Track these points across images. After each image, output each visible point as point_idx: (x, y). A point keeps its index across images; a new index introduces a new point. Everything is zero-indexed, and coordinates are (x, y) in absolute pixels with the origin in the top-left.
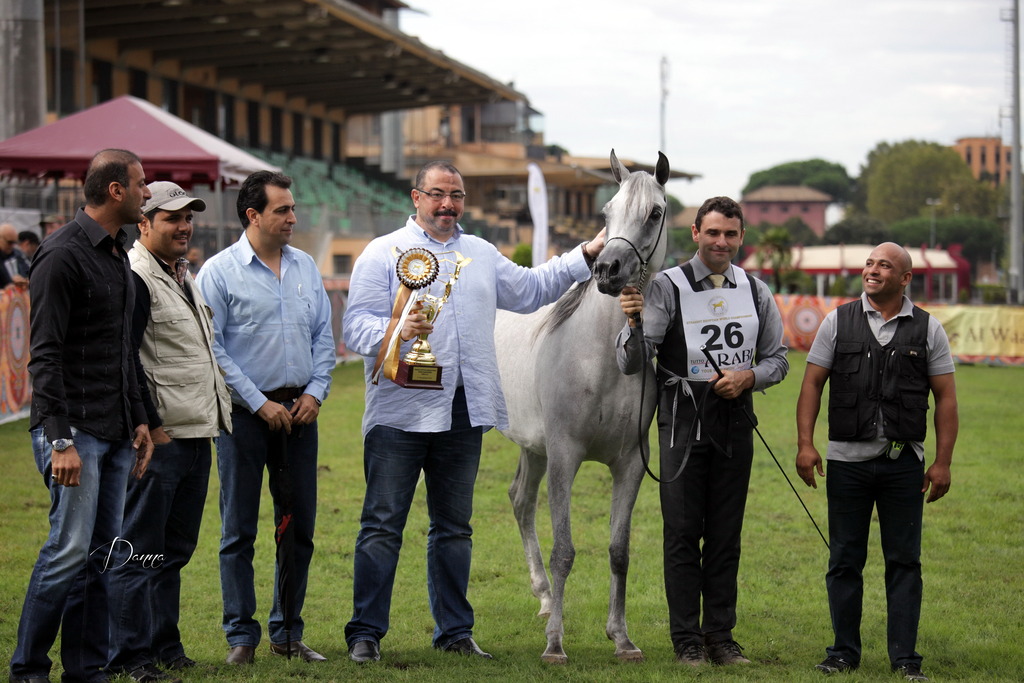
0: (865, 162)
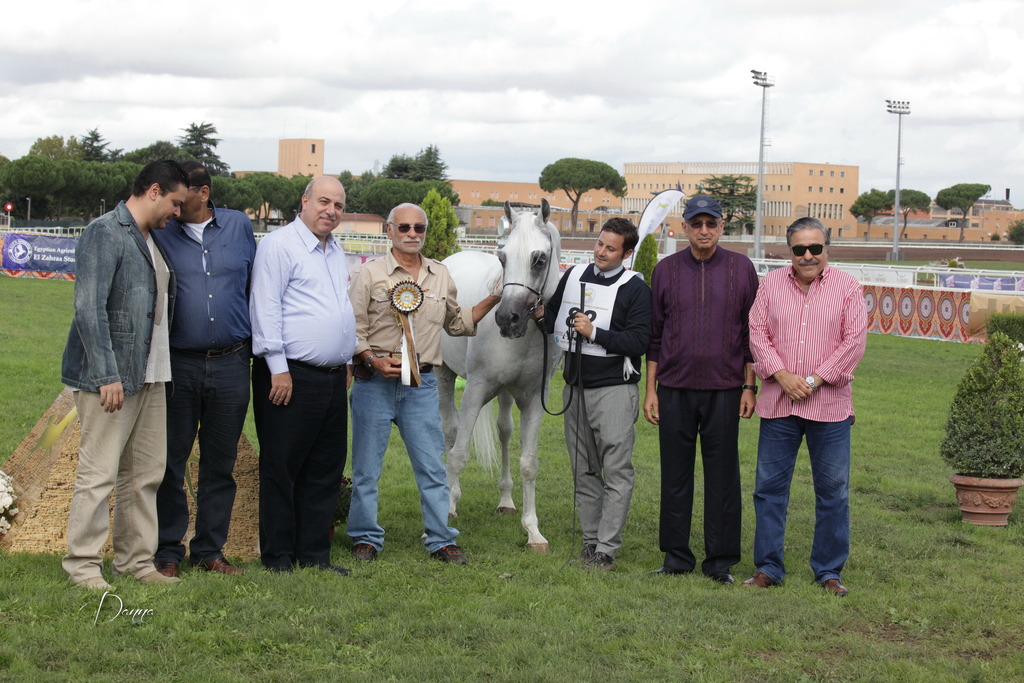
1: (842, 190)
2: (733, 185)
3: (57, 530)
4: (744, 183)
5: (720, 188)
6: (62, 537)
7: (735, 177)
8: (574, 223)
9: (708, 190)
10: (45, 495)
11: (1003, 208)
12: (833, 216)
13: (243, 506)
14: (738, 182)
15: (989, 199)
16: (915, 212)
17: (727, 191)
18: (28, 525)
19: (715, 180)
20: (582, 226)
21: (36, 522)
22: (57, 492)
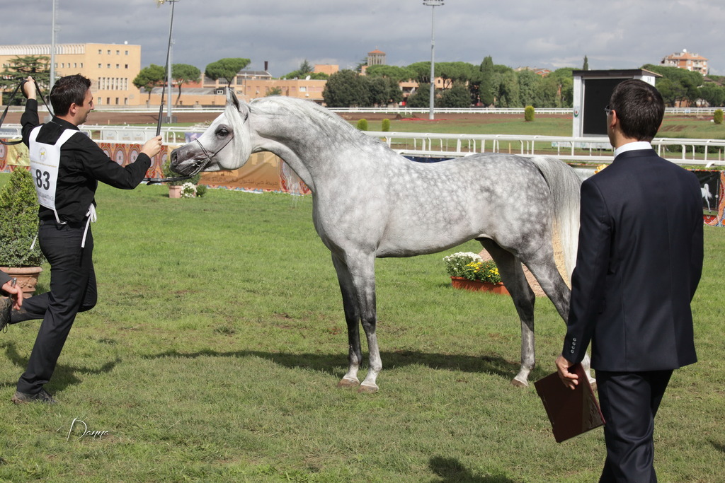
1: (126, 66)
2: (34, 64)
4: (44, 62)
5: (23, 67)
7: (36, 57)
9: (14, 68)
11: (262, 77)
12: (119, 88)
14: (38, 61)
15: (249, 70)
16: (187, 83)
17: (29, 69)
19: (19, 60)
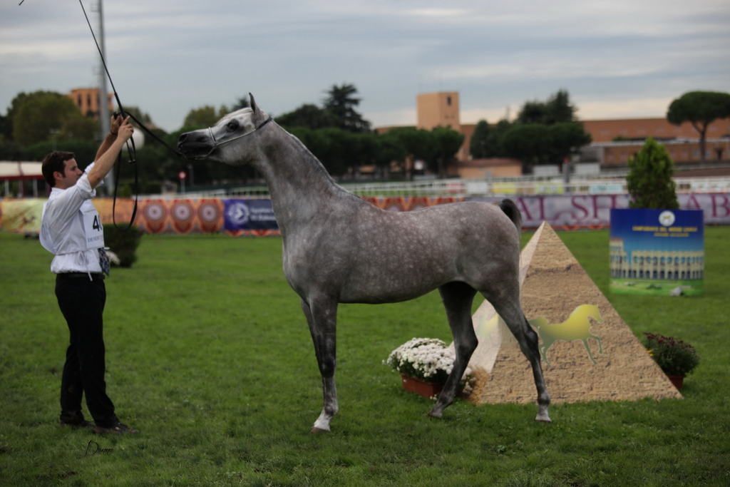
0: (10, 106)
3: (508, 388)
6: (511, 392)
8: (703, 153)
10: (496, 366)
13: (626, 365)
18: (488, 386)
20: (710, 155)
21: (493, 383)
22: (504, 363)
